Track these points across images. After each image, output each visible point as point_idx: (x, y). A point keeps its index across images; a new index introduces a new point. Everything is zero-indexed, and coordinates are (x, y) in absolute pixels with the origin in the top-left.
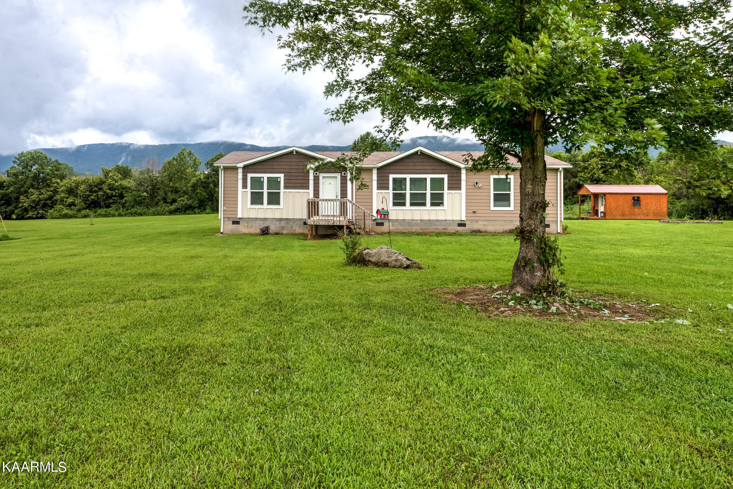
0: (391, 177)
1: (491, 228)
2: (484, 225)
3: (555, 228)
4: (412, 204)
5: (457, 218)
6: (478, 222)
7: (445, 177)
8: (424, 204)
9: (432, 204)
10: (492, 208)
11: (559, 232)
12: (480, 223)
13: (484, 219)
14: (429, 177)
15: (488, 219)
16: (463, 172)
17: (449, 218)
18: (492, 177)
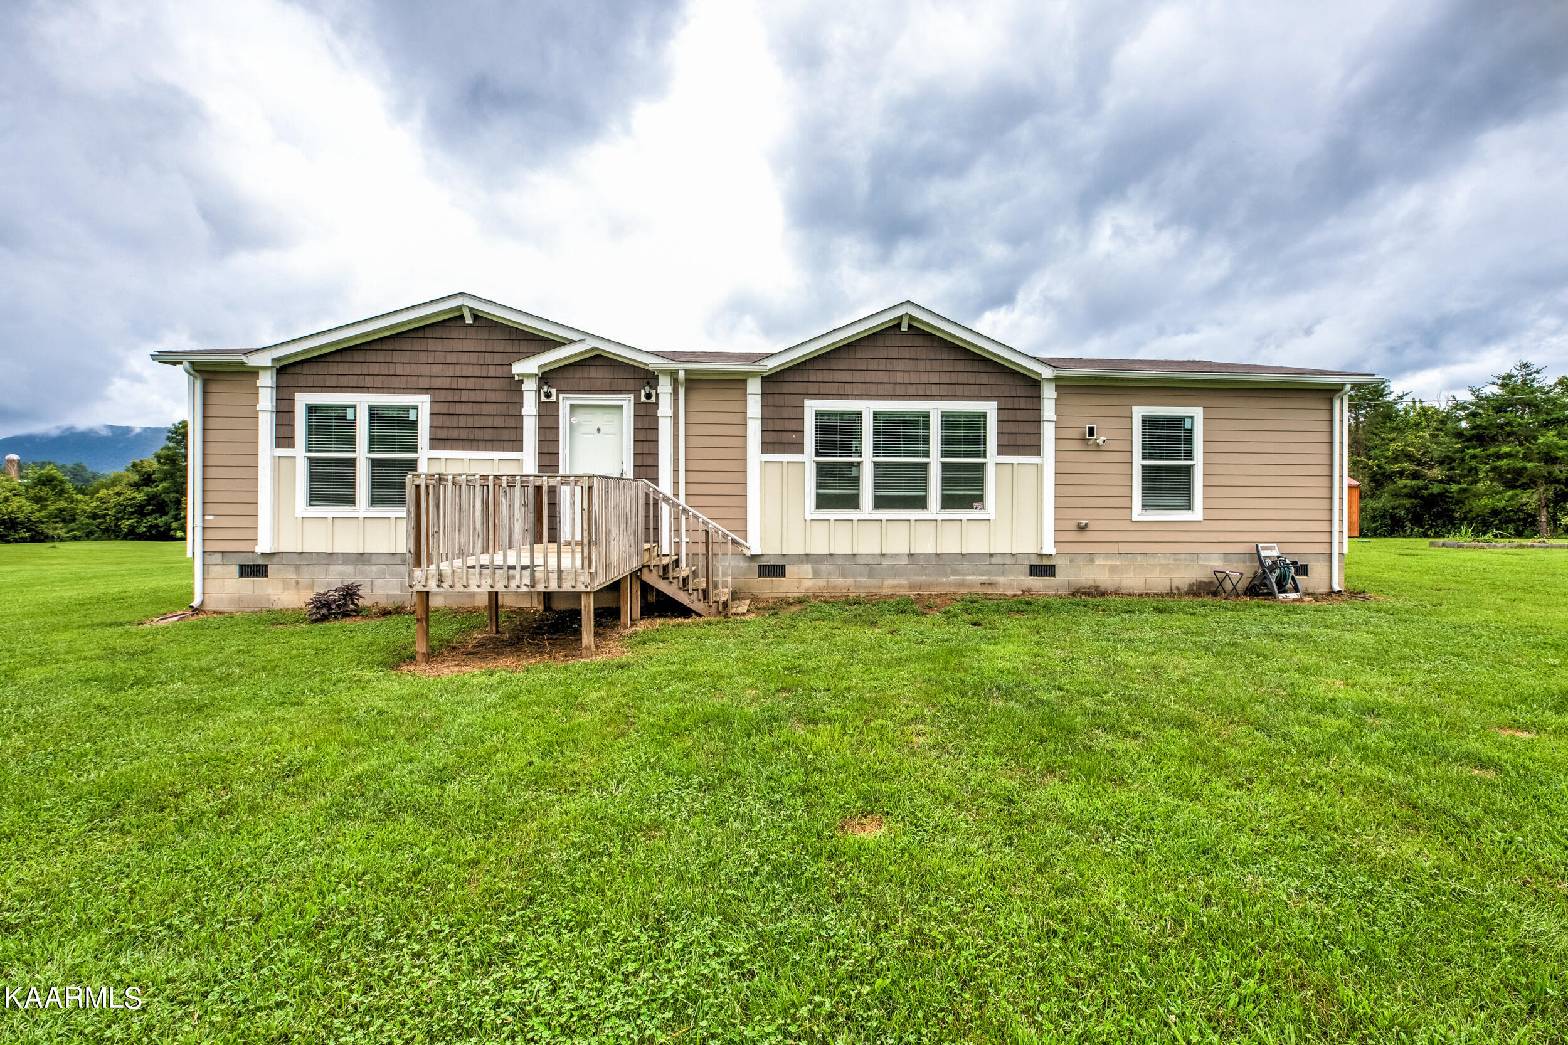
0: (812, 407)
1: (1132, 579)
2: (1113, 569)
3: (1325, 576)
4: (881, 502)
5: (1026, 546)
6: (1092, 561)
7: (990, 409)
8: (920, 502)
9: (949, 502)
10: (1138, 513)
11: (1336, 588)
12: (1099, 562)
13: (1113, 548)
14: (936, 409)
15: (1123, 548)
16: (1049, 392)
17: (1001, 547)
18: (1139, 412)
